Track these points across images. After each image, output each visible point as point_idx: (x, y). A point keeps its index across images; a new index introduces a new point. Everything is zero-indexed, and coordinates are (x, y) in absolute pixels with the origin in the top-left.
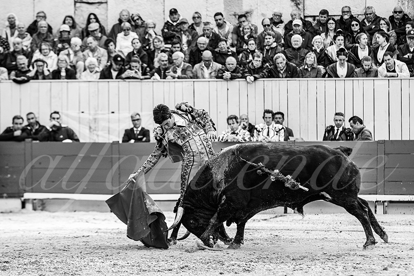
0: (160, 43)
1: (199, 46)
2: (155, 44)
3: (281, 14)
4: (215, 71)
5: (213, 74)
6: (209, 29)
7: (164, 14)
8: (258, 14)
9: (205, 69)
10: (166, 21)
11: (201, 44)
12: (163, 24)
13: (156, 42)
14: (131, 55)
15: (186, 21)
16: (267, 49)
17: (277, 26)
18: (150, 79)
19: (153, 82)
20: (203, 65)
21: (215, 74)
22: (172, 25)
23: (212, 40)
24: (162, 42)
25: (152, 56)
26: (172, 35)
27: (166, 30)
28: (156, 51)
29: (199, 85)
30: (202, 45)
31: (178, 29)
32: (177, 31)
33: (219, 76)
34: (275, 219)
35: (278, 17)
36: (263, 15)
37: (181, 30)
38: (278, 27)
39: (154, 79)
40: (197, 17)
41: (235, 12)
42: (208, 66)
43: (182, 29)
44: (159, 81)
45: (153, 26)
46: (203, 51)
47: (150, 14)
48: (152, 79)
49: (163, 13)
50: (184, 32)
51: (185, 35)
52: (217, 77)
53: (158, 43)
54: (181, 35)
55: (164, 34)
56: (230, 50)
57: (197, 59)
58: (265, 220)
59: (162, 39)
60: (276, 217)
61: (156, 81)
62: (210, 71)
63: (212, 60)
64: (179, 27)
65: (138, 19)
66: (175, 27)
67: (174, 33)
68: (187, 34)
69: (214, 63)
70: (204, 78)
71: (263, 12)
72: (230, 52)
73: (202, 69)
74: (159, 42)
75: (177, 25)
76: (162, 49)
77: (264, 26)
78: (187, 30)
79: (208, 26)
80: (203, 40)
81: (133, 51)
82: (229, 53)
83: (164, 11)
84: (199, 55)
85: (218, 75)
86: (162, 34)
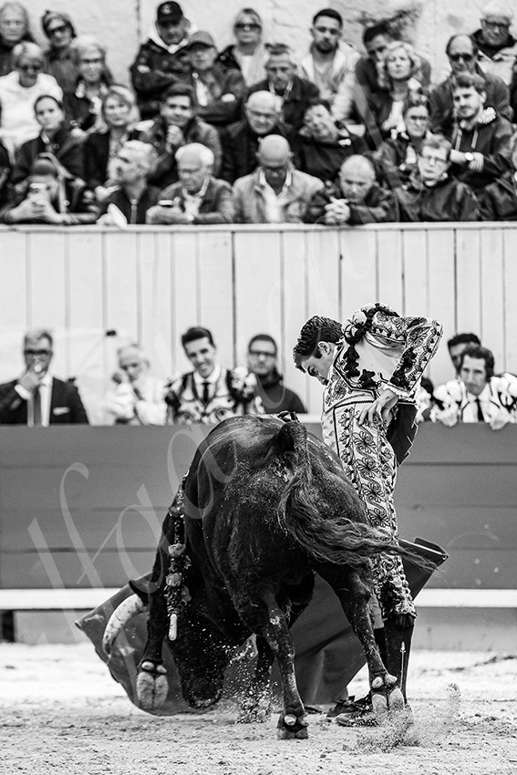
0: (125, 109)
1: (253, 120)
2: (109, 111)
3: (507, 19)
4: (300, 200)
5: (294, 210)
6: (286, 65)
7: (139, 18)
8: (438, 18)
9: (269, 193)
10: (144, 40)
11: (258, 114)
12: (135, 50)
13: (112, 107)
14: (34, 149)
15: (207, 41)
16: (464, 131)
17: (497, 57)
18: (93, 223)
19: (104, 233)
20: (263, 181)
21: (300, 208)
22: (165, 52)
23: (294, 101)
24: (130, 106)
25: (101, 151)
26: (163, 83)
27: (143, 69)
28: (115, 134)
29: (250, 242)
30: (262, 120)
31: (185, 64)
32: (179, 72)
33: (313, 214)
34: (491, 666)
35: (497, 30)
36: (453, 20)
37: (193, 69)
38: (500, 60)
39: (107, 225)
40: (248, 26)
41: (364, 13)
42: (277, 185)
43: (195, 64)
44: (122, 232)
45: (97, 55)
46: (263, 136)
47: (95, 17)
48: (99, 227)
49: (134, 13)
50: (202, 73)
51: (204, 83)
52: (308, 219)
53: (118, 111)
54: (193, 82)
55: (138, 80)
56: (344, 133)
57: (243, 161)
58: (460, 669)
59: (130, 96)
60: (494, 660)
61: (111, 229)
62: (283, 200)
63: (291, 166)
64: (185, 59)
65: (60, 29)
66: (172, 59)
67: (170, 76)
68: (210, 79)
69: (298, 173)
70: (263, 220)
71: (452, 12)
72: (344, 138)
73: (259, 194)
74: (121, 106)
75: (180, 54)
76: (130, 128)
77: (454, 58)
78: (209, 69)
79: (284, 57)
80: (266, 103)
81: (39, 139)
82: (343, 143)
83: (138, 9)
84: (249, 147)
85: (308, 212)
86: (133, 80)
